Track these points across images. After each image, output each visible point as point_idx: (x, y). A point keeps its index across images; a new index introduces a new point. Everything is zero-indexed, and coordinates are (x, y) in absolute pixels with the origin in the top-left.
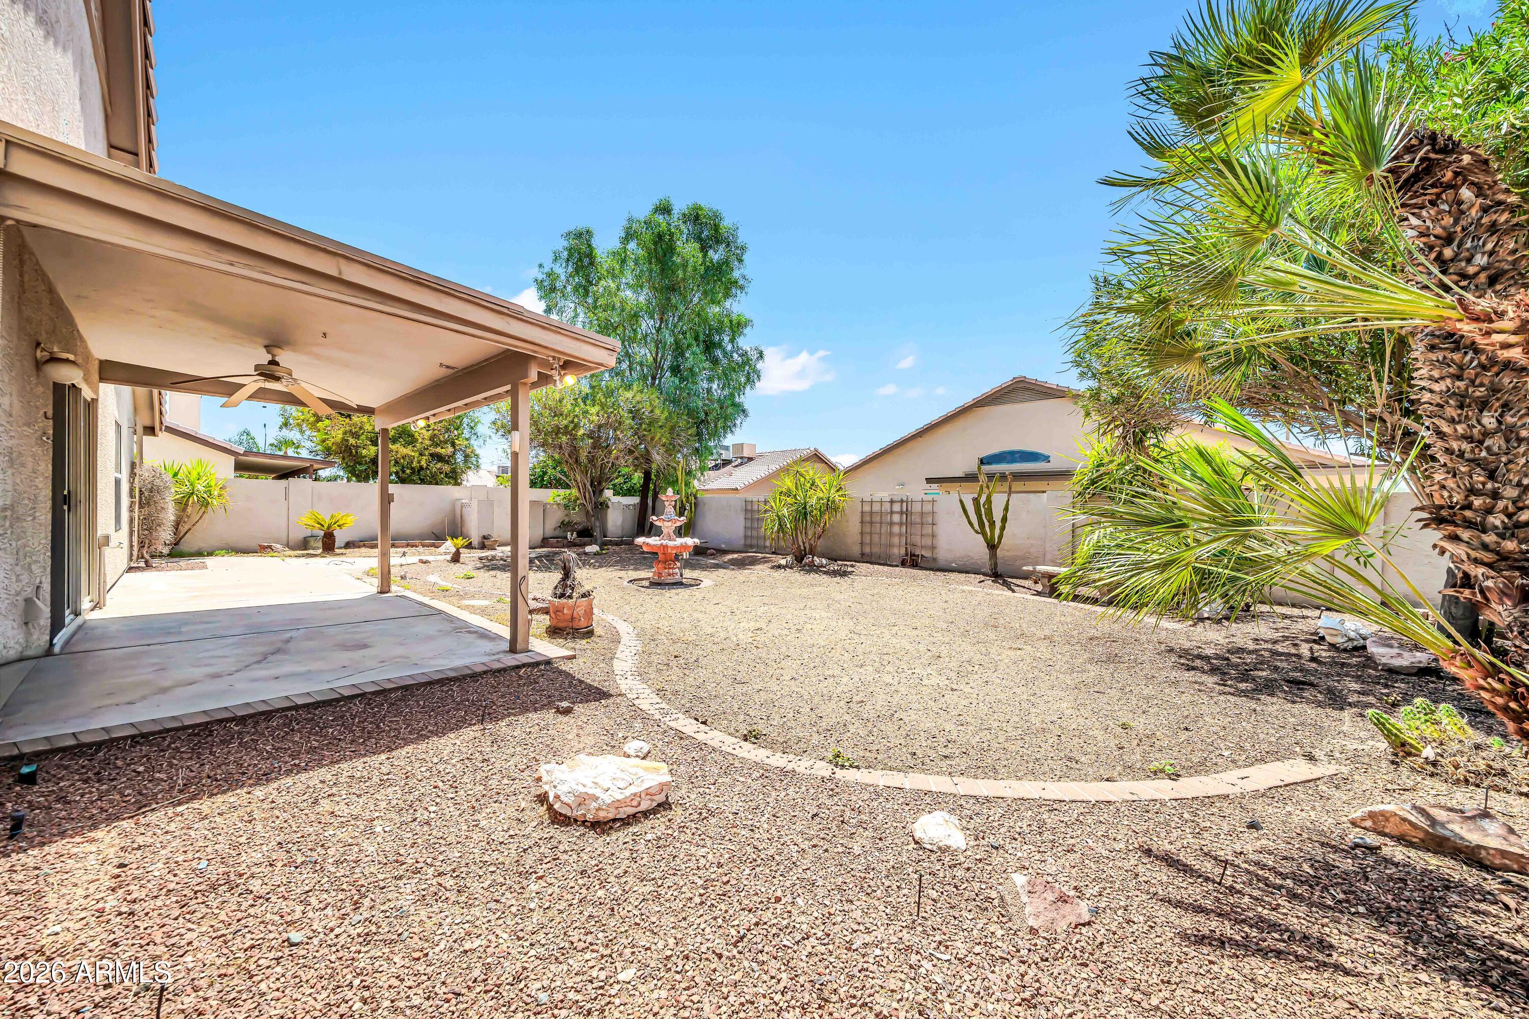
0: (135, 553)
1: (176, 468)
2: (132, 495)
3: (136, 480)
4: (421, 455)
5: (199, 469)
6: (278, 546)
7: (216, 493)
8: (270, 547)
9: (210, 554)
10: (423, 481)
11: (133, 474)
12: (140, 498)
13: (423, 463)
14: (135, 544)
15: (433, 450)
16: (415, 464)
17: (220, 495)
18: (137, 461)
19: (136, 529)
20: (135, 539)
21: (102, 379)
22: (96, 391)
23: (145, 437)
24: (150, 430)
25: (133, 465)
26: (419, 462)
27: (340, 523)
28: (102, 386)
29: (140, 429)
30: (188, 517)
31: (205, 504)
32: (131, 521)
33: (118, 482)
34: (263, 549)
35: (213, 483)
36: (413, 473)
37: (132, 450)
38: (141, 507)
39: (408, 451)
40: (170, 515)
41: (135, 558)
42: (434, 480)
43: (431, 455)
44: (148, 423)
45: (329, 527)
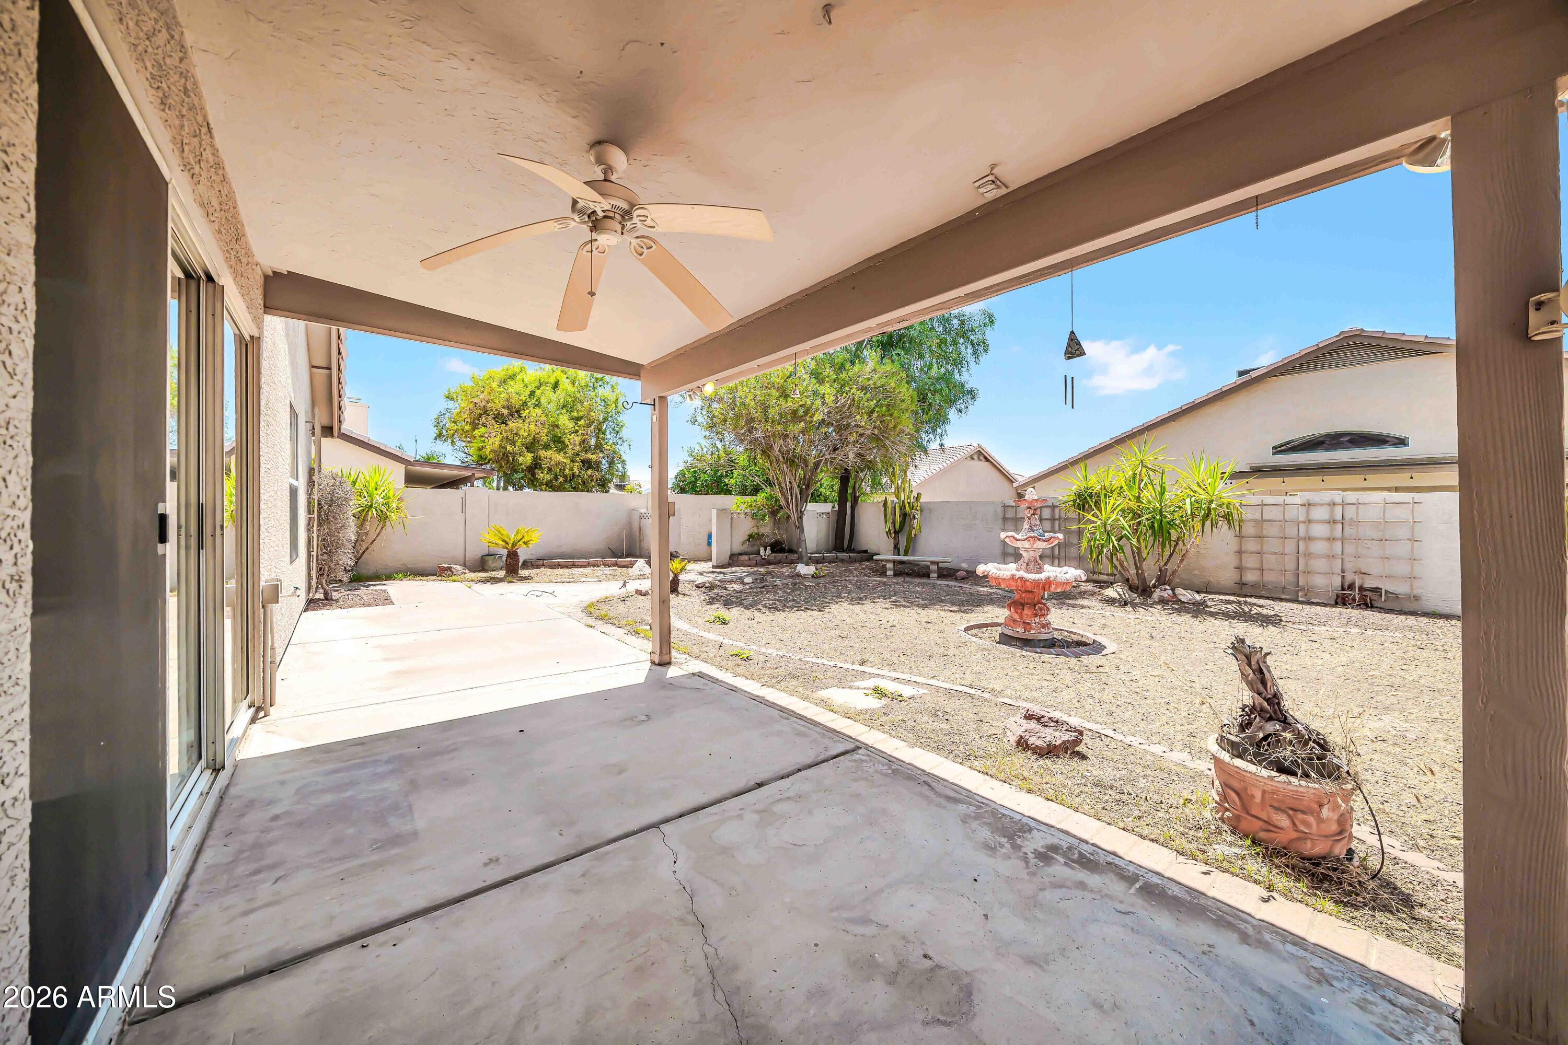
0: (314, 583)
1: (353, 476)
2: (310, 511)
3: (315, 491)
4: (572, 461)
5: (377, 478)
6: (459, 567)
7: (394, 506)
8: (450, 569)
9: (389, 577)
10: (575, 489)
11: (311, 483)
12: (319, 512)
13: (576, 470)
14: (314, 572)
15: (584, 456)
16: (567, 472)
17: (398, 508)
18: (316, 466)
19: (314, 553)
20: (314, 565)
21: (268, 308)
22: (259, 325)
23: (323, 439)
24: (328, 431)
25: (311, 471)
26: (572, 469)
27: (526, 539)
28: (268, 318)
29: (318, 430)
30: (367, 534)
31: (383, 518)
32: (309, 542)
33: (293, 492)
34: (441, 572)
35: (391, 494)
36: (565, 481)
37: (309, 452)
38: (320, 525)
39: (559, 457)
40: (350, 533)
41: (313, 589)
42: (585, 487)
43: (583, 461)
44: (326, 422)
45: (514, 544)
